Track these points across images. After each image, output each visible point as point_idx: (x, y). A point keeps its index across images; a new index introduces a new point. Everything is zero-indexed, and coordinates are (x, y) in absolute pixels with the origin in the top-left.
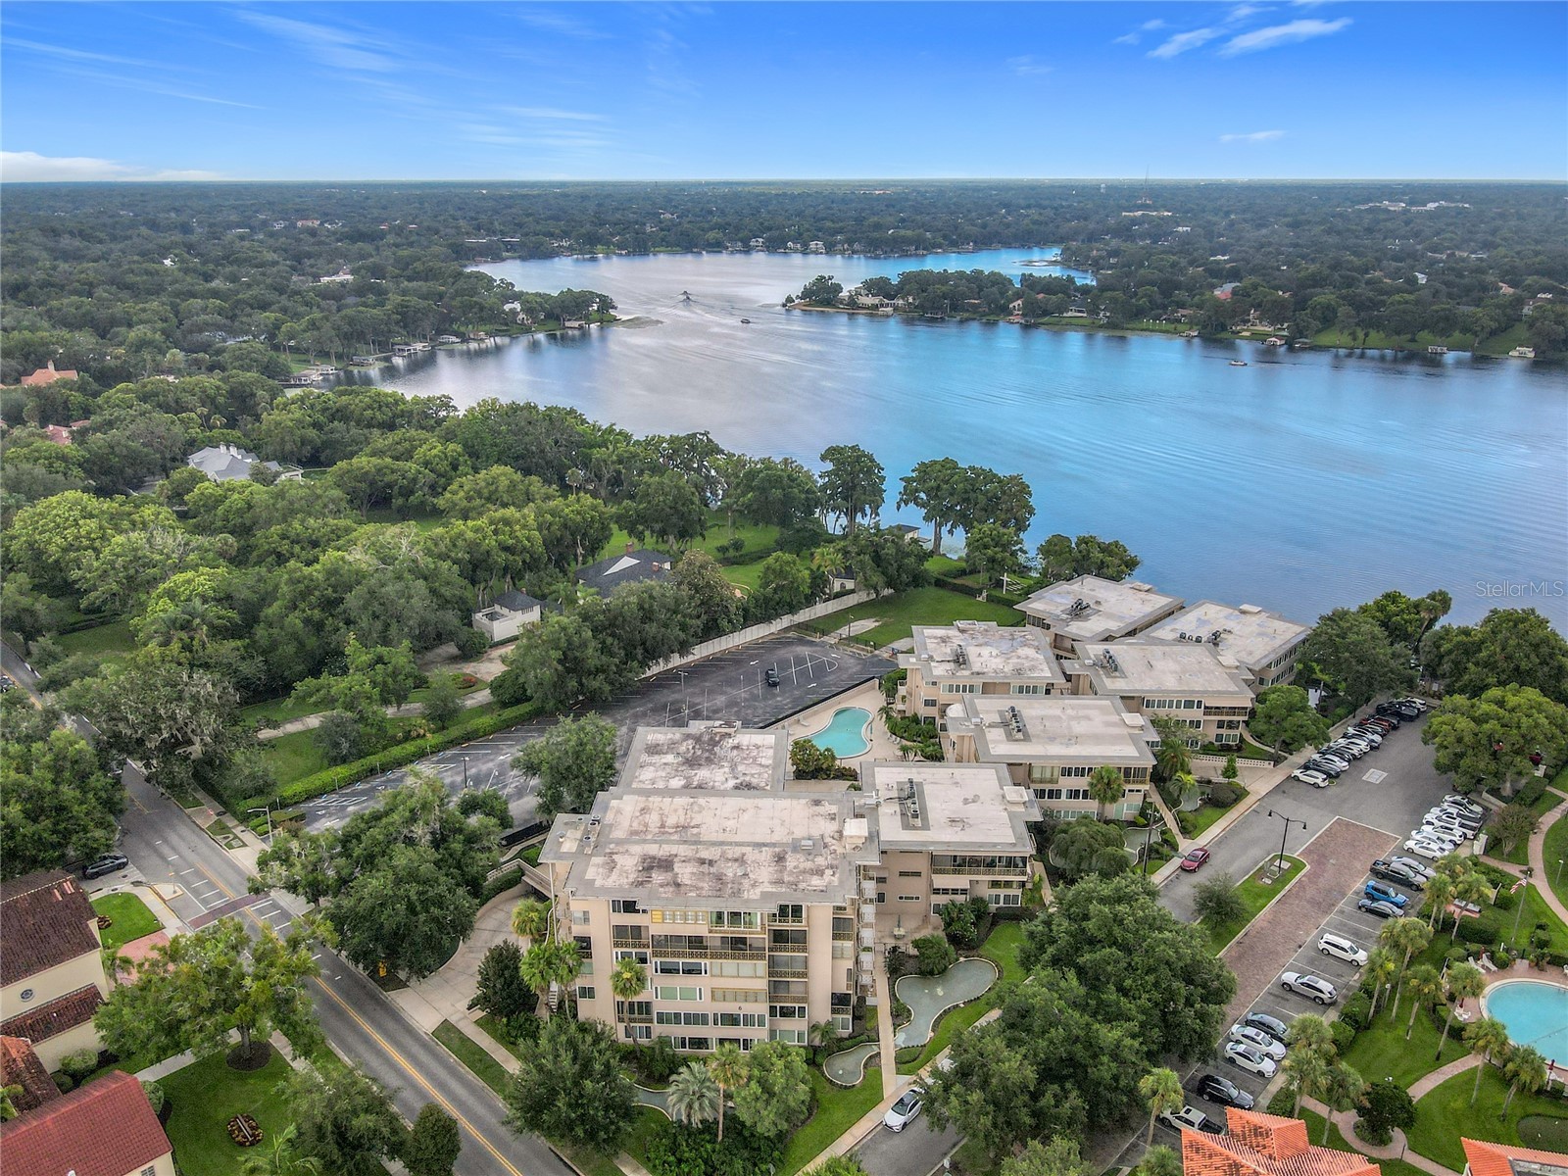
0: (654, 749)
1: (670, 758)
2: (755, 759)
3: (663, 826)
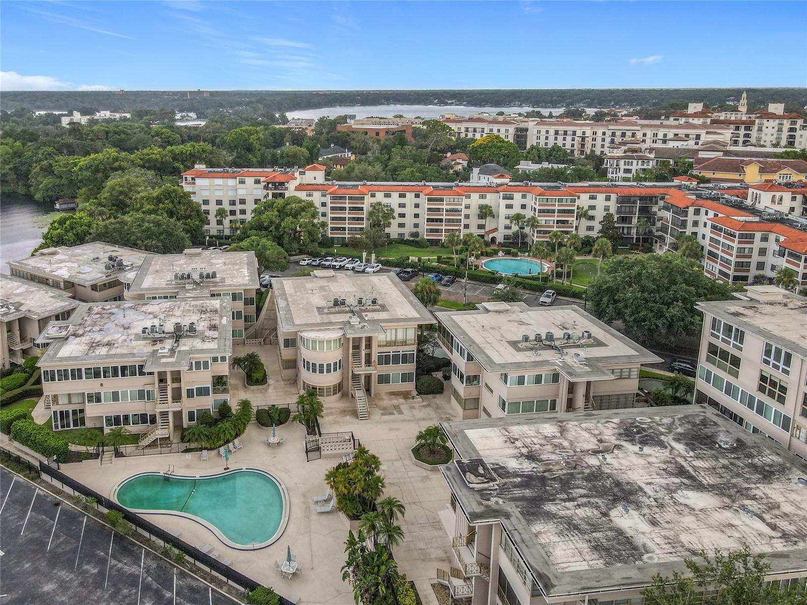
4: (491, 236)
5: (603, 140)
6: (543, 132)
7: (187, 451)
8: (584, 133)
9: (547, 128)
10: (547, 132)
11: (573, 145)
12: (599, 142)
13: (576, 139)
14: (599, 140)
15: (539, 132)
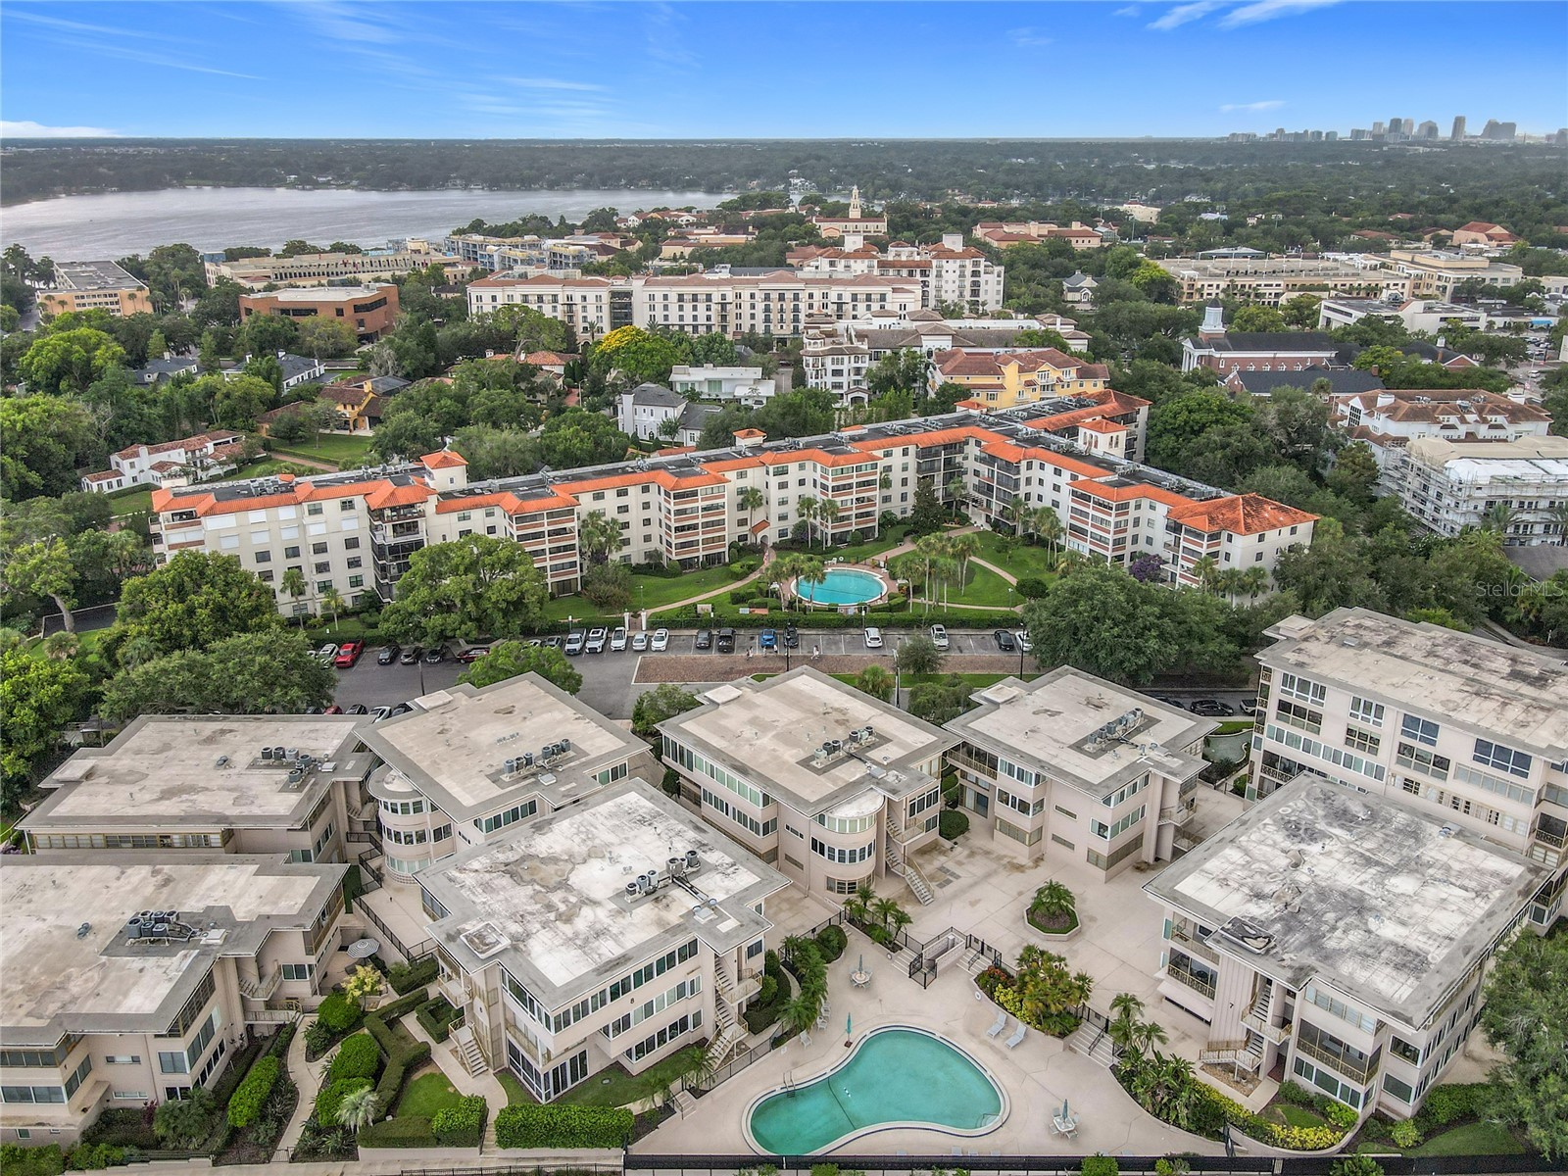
0: (1410, 961)
1: (1389, 931)
2: (1246, 866)
3: (1505, 704)
4: (760, 535)
5: (753, 307)
6: (659, 297)
7: (777, 1042)
8: (724, 297)
9: (665, 290)
10: (666, 297)
11: (709, 318)
12: (746, 310)
13: (713, 307)
14: (746, 307)
15: (652, 297)
